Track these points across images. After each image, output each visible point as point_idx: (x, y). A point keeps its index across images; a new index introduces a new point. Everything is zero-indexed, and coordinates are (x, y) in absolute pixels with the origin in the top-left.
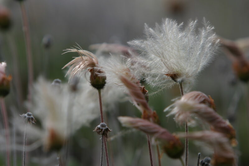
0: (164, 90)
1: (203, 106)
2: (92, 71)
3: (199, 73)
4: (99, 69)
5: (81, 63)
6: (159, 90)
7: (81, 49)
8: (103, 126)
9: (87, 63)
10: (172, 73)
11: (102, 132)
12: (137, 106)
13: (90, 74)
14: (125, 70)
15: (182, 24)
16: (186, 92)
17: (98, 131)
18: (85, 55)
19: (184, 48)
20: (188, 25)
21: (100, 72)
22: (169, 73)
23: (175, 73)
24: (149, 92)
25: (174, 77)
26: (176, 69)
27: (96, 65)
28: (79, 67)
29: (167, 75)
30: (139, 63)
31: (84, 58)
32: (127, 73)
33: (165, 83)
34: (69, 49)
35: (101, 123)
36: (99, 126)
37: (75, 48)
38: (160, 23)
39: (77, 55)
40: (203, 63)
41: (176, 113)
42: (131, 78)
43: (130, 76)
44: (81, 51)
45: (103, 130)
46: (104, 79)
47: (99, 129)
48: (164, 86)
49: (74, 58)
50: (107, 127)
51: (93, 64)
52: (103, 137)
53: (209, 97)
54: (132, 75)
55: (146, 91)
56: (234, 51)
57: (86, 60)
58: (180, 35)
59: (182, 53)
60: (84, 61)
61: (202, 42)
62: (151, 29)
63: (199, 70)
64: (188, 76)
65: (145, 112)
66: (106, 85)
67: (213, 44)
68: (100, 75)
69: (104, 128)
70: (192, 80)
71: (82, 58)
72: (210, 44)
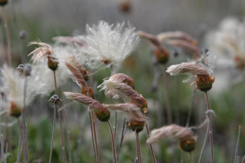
0: (100, 71)
1: (123, 84)
2: (49, 58)
3: (124, 60)
4: (53, 56)
5: (41, 52)
6: (96, 72)
7: (40, 42)
8: (55, 97)
9: (45, 52)
10: (104, 60)
11: (55, 101)
12: (78, 84)
13: (47, 60)
14: (71, 58)
15: (113, 25)
16: (113, 74)
17: (52, 100)
18: (43, 46)
19: (113, 42)
20: (116, 26)
21: (54, 59)
22: (103, 60)
23: (107, 60)
24: (89, 73)
25: (106, 62)
26: (107, 57)
27: (51, 54)
28: (39, 55)
29: (102, 61)
30: (82, 53)
31: (43, 48)
32: (73, 60)
33: (101, 66)
34: (32, 42)
35: (54, 95)
36: (53, 97)
37: (36, 41)
38: (97, 24)
39: (37, 46)
40: (127, 53)
41: (105, 89)
42: (76, 63)
43: (75, 62)
44: (40, 43)
45: (55, 100)
46: (57, 63)
47: (53, 99)
48: (100, 69)
49: (35, 49)
50: (58, 98)
51: (49, 53)
52: (55, 105)
53: (129, 77)
54: (76, 61)
55: (87, 72)
56: (155, 42)
57: (45, 50)
58: (111, 33)
59: (112, 46)
60: (43, 51)
61: (126, 39)
62: (90, 28)
63: (124, 58)
64: (116, 62)
65: (83, 88)
66: (58, 68)
67: (134, 40)
68: (54, 61)
69: (56, 99)
70: (118, 65)
71: (41, 49)
72: (132, 40)
